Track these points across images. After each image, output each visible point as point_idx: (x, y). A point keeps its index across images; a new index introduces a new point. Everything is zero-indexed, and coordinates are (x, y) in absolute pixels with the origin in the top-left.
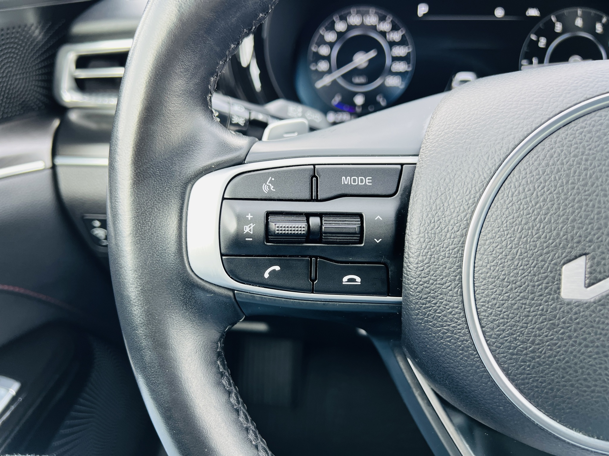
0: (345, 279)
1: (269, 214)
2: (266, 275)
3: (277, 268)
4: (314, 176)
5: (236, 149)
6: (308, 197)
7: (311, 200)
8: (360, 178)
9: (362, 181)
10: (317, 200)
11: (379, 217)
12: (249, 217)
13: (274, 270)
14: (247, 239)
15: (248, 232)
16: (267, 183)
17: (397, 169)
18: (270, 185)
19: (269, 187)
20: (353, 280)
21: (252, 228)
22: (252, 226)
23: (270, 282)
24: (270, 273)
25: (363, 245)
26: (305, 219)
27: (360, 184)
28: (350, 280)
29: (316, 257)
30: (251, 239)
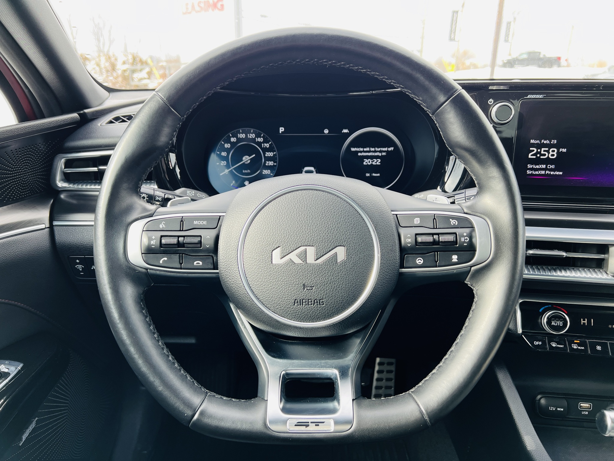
0: (195, 263)
1: (162, 236)
2: (161, 262)
3: (166, 259)
4: (182, 221)
6: (179, 230)
7: (180, 231)
8: (202, 221)
9: (202, 223)
10: (183, 230)
11: (208, 237)
12: (153, 237)
13: (164, 260)
14: (152, 247)
15: (152, 244)
16: (162, 224)
17: (218, 218)
18: (163, 225)
19: (163, 226)
20: (199, 263)
21: (154, 242)
22: (155, 241)
23: (163, 265)
24: (163, 261)
25: (202, 248)
26: (177, 238)
27: (202, 224)
28: (197, 263)
29: (183, 254)
30: (154, 247)
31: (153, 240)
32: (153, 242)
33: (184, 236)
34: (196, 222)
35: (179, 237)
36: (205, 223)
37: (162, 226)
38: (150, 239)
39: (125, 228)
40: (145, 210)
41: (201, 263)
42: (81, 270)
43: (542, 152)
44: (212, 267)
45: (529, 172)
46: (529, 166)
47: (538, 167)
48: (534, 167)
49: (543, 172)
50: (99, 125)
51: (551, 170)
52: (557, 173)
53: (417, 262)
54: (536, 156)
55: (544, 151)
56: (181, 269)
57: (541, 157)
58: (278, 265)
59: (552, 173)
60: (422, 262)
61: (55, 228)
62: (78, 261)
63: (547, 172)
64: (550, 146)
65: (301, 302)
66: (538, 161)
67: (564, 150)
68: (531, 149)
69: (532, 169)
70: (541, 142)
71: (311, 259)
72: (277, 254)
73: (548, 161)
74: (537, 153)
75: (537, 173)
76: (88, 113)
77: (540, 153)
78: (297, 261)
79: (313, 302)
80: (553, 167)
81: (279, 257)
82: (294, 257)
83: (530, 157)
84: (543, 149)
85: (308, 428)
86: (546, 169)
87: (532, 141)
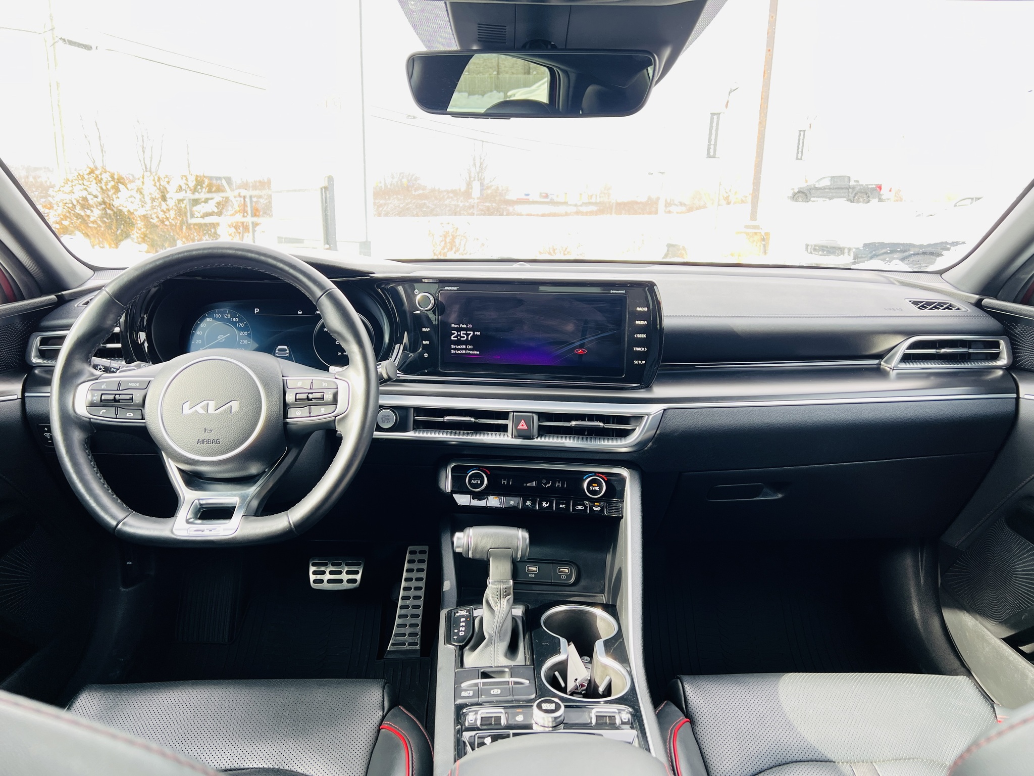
2: (101, 413)
3: (105, 411)
5: (95, 375)
7: (117, 390)
12: (96, 395)
29: (118, 407)
31: (95, 396)
32: (94, 398)
33: (120, 394)
34: (130, 384)
35: (116, 394)
36: (138, 385)
37: (103, 387)
38: (93, 396)
39: (74, 387)
40: (92, 375)
41: (132, 414)
42: (49, 438)
43: (462, 335)
44: (141, 418)
45: (453, 352)
46: (453, 346)
47: (459, 347)
48: (457, 347)
49: (464, 352)
50: (76, 306)
51: (470, 350)
52: (476, 352)
53: (297, 414)
54: (457, 338)
55: (463, 334)
56: (116, 418)
57: (461, 339)
58: (187, 414)
59: (471, 352)
60: (300, 413)
61: (27, 399)
62: (46, 429)
63: (467, 351)
64: (466, 329)
65: (203, 442)
66: (459, 342)
67: (479, 333)
68: (452, 332)
69: (455, 349)
70: (459, 326)
71: (211, 410)
72: (186, 406)
73: (466, 343)
74: (458, 335)
75: (459, 352)
76: (66, 294)
77: (460, 335)
78: (201, 411)
79: (212, 442)
80: (471, 347)
81: (188, 409)
82: (199, 409)
83: (452, 338)
84: (462, 332)
85: (203, 533)
86: (466, 349)
87: (453, 326)
